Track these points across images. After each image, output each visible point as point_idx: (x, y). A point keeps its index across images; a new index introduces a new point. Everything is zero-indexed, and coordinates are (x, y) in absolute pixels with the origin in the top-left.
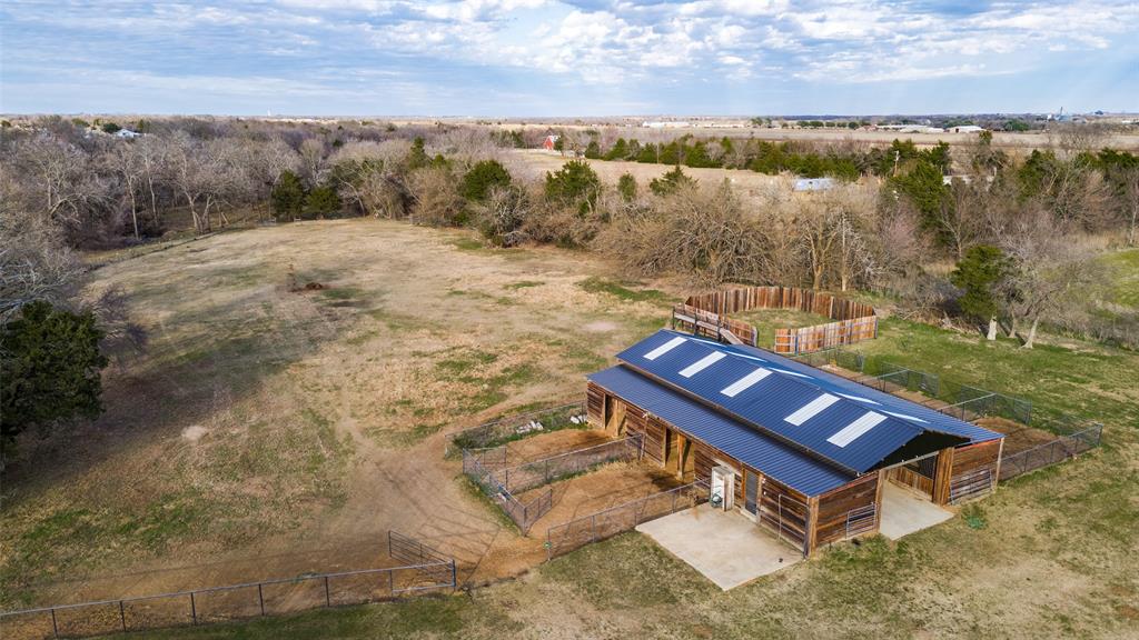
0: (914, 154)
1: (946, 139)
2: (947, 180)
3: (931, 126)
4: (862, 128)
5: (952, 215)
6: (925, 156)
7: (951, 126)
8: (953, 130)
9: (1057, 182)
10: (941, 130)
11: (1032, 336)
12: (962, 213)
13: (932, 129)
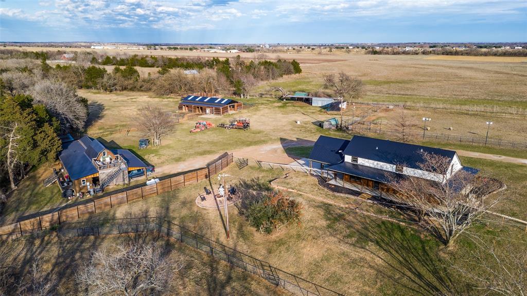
0: (219, 61)
1: (228, 56)
2: (230, 69)
3: (220, 49)
4: (194, 50)
5: (232, 77)
6: (223, 63)
7: (228, 50)
8: (229, 51)
9: (254, 69)
10: (224, 52)
11: (248, 97)
12: (235, 76)
13: (221, 51)
